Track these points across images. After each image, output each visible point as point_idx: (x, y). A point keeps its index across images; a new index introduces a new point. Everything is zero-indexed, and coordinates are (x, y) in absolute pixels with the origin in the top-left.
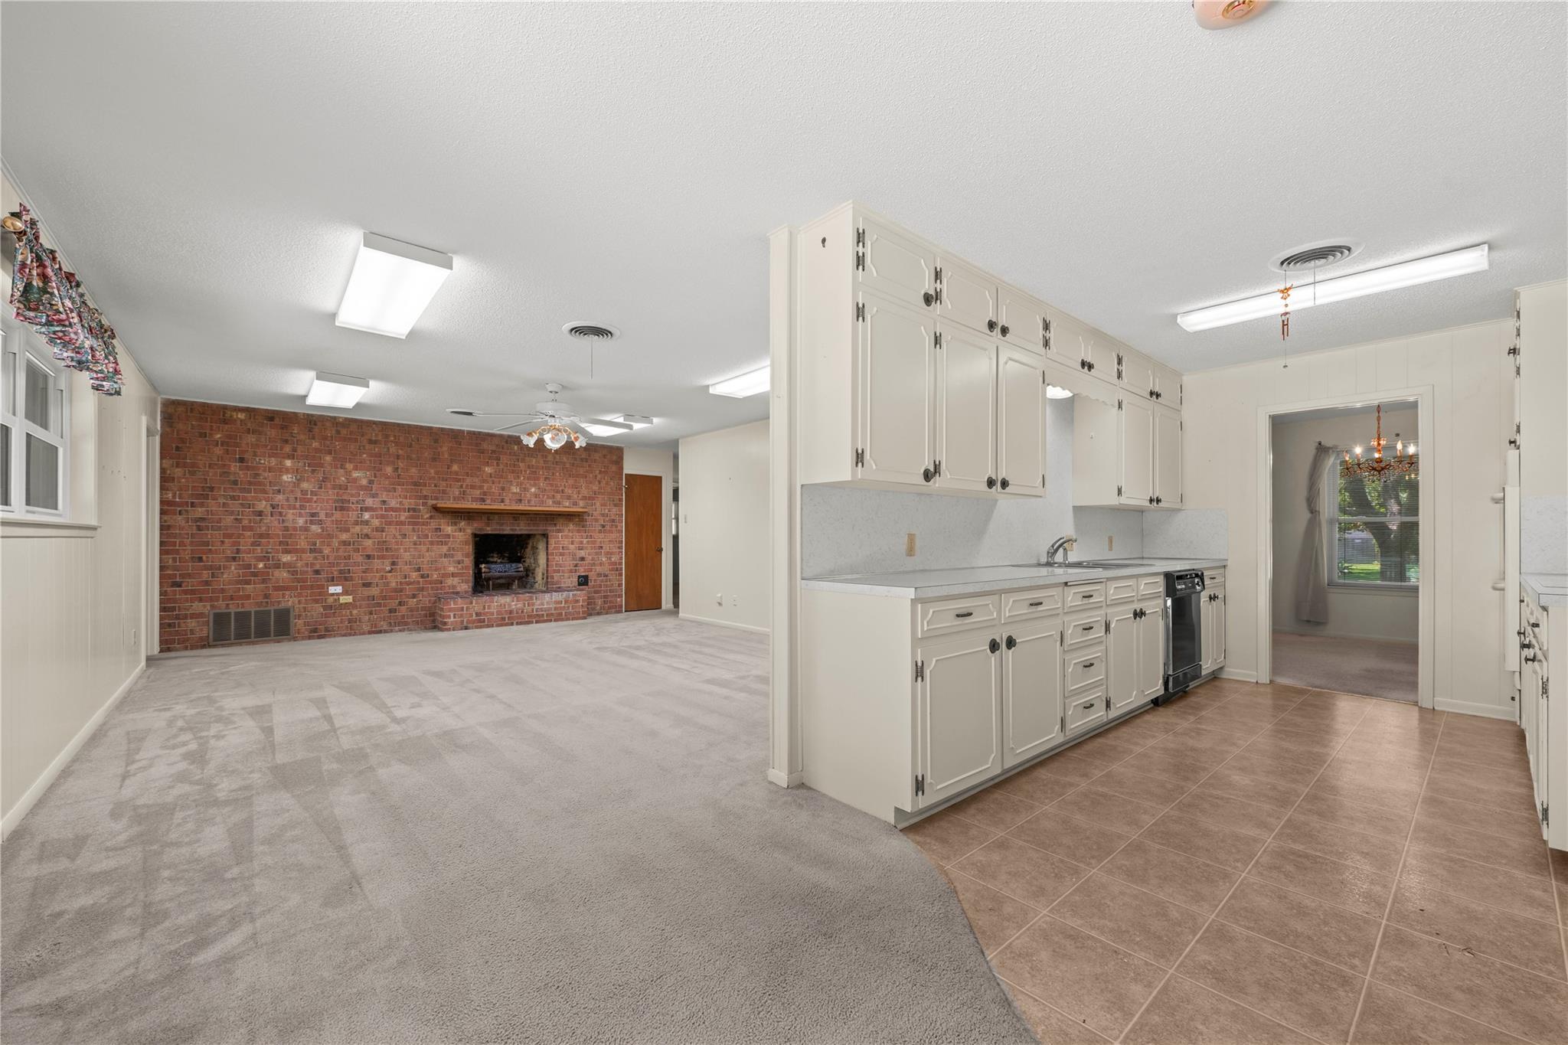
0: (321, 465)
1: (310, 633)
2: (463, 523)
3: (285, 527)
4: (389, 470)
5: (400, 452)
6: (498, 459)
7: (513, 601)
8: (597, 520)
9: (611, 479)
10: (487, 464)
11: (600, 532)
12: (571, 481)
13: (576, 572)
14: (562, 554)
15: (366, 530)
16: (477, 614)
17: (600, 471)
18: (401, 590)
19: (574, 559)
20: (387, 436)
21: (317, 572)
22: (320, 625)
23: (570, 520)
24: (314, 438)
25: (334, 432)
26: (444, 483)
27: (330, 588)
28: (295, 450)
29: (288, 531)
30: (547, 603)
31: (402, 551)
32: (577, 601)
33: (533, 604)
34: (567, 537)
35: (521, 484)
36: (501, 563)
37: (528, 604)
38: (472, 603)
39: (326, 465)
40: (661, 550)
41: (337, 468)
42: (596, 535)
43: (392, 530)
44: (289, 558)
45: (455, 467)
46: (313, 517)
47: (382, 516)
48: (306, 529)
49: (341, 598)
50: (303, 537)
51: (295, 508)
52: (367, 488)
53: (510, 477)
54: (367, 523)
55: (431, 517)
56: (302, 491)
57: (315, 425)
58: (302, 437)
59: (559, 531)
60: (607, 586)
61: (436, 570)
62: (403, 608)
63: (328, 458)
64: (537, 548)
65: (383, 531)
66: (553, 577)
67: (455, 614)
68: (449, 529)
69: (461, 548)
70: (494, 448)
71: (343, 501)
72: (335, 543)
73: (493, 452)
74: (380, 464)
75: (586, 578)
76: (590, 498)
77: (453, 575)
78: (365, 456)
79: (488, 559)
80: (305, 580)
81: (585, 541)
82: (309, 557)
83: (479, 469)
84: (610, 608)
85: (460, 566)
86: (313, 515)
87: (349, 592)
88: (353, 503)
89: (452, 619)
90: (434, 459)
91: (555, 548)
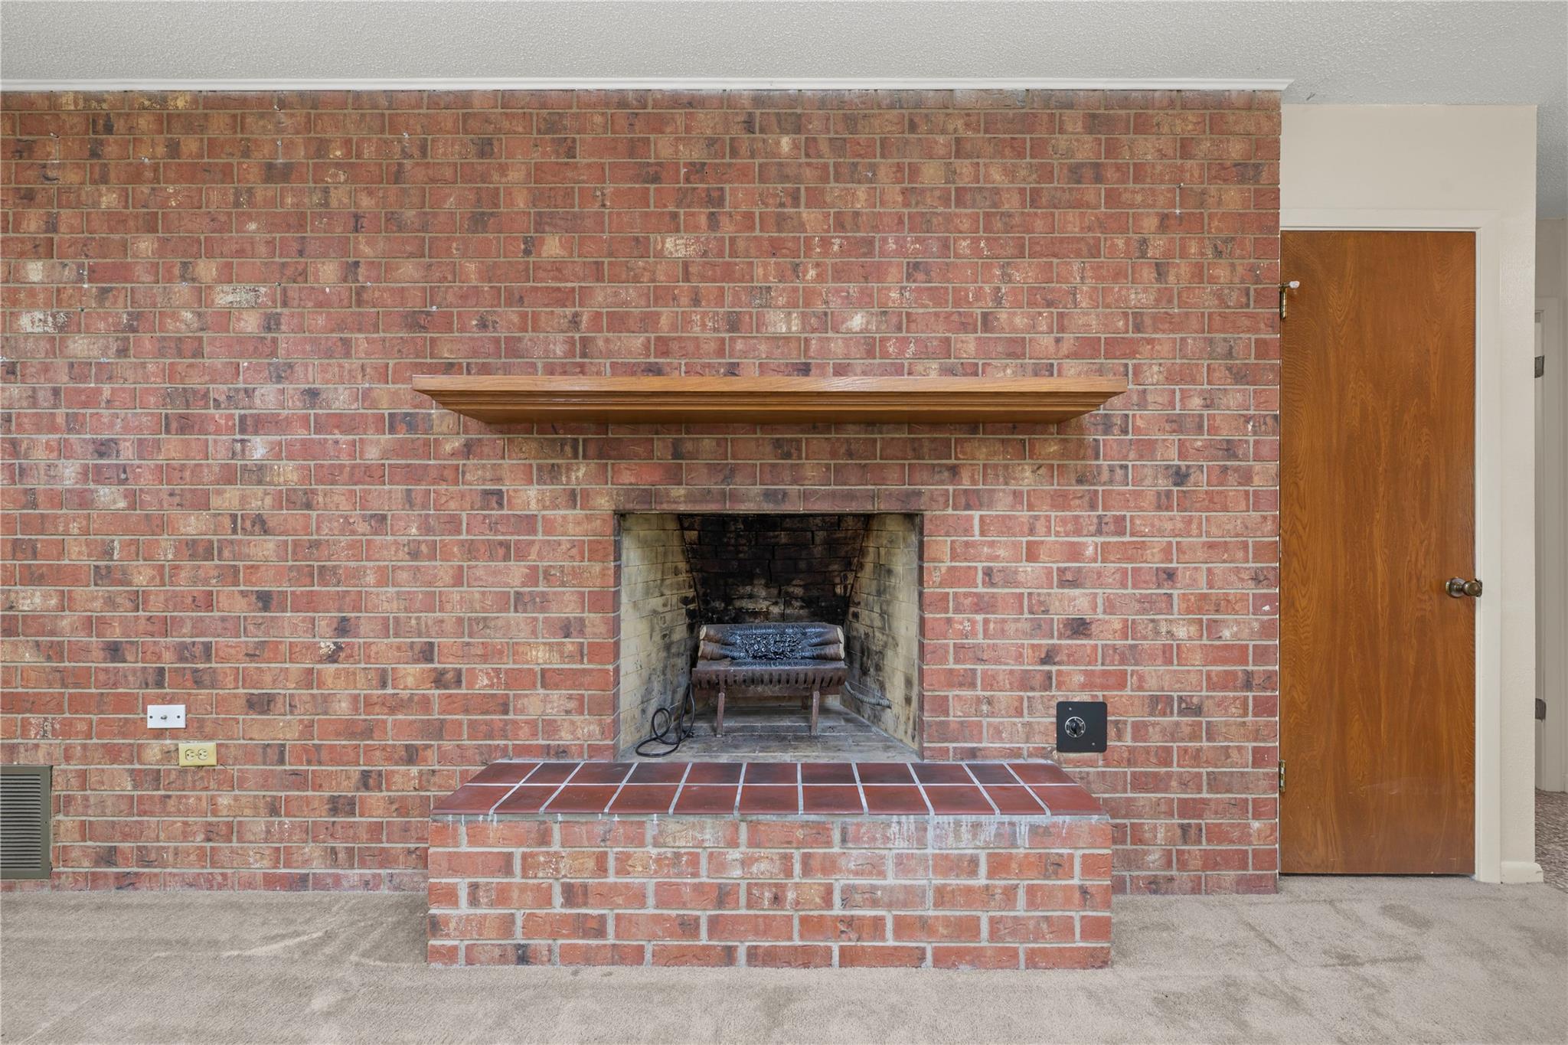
0: (123, 272)
1: (97, 864)
2: (581, 472)
3: (26, 492)
4: (328, 271)
5: (366, 202)
6: (715, 199)
7: (733, 844)
8: (1147, 449)
9: (1219, 253)
10: (674, 225)
11: (1163, 502)
12: (1025, 274)
13: (1047, 686)
14: (982, 605)
15: (260, 501)
16: (571, 895)
17: (1164, 218)
18: (368, 732)
19: (1038, 628)
20: (321, 148)
21: (114, 651)
22: (125, 837)
23: (1023, 451)
24: (104, 179)
25: (161, 150)
26: (512, 314)
27: (150, 708)
28: (52, 226)
29: (35, 506)
30: (900, 861)
31: (371, 579)
32: (1058, 867)
33: (830, 866)
34: (1006, 525)
35: (809, 296)
36: (783, 617)
37: (806, 859)
38: (544, 839)
39: (139, 271)
40: (1474, 590)
41: (170, 281)
42: (1144, 518)
43: (337, 498)
44: (37, 600)
45: (552, 247)
46: (101, 455)
47: (307, 450)
48: (84, 500)
49: (183, 746)
50: (74, 528)
51: (53, 428)
52: (263, 346)
53: (764, 270)
54: (258, 474)
55: (468, 450)
56: (71, 365)
57: (109, 129)
58: (72, 177)
59: (971, 500)
60: (1197, 757)
61: (484, 658)
62: (375, 797)
63: (145, 245)
64: (889, 572)
65: (308, 506)
66: (942, 706)
67: (474, 887)
68: (530, 497)
69: (575, 573)
70: (697, 155)
71: (188, 397)
72: (166, 548)
73: (697, 170)
74: (301, 253)
75: (1096, 713)
76: (1116, 347)
77: (548, 679)
78: (253, 226)
79: (738, 604)
80: (81, 678)
81: (1090, 544)
82: (91, 596)
83: (642, 247)
84: (1211, 862)
85: (570, 645)
86: (103, 449)
87: (208, 729)
88: (217, 404)
89: (464, 909)
90: (478, 222)
91: (953, 577)
